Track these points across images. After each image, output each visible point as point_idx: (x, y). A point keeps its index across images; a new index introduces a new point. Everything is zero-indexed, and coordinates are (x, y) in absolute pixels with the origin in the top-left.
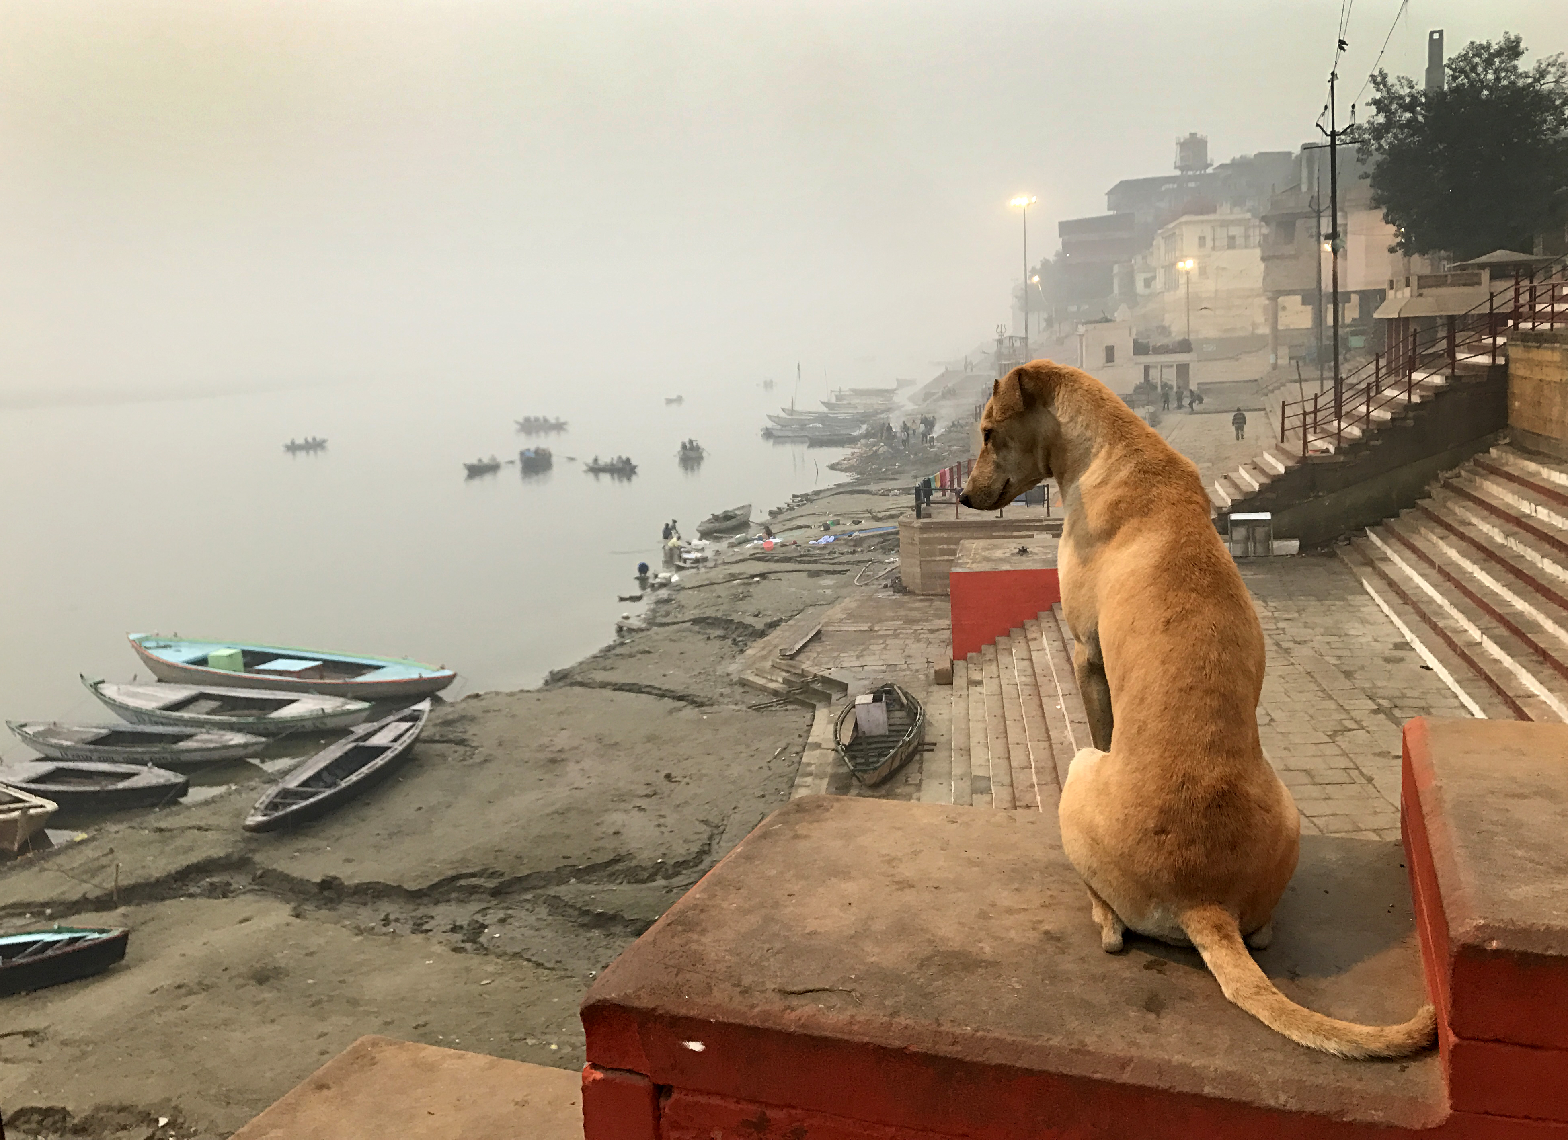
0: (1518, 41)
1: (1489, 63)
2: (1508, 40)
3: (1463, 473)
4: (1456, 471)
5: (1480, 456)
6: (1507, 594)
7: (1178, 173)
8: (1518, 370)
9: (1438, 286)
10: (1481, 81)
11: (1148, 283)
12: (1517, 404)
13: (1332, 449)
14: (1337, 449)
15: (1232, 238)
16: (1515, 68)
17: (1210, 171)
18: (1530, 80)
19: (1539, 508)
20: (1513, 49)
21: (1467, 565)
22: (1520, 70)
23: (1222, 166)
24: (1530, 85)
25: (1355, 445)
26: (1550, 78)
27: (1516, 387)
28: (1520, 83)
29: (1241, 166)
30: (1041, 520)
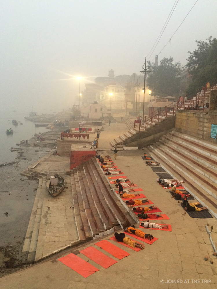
0: (172, 58)
1: (167, 62)
2: (171, 58)
3: (167, 135)
4: (166, 135)
5: (170, 132)
6: (179, 158)
7: (108, 77)
8: (178, 117)
9: (159, 101)
10: (166, 65)
11: (102, 97)
12: (177, 123)
13: (144, 130)
14: (145, 130)
15: (118, 90)
16: (172, 63)
17: (114, 77)
18: (174, 66)
19: (183, 142)
20: (171, 60)
21: (171, 152)
22: (172, 64)
23: (117, 77)
24: (174, 67)
25: (149, 129)
26: (178, 66)
27: (177, 120)
28: (173, 66)
29: (120, 77)
30: (87, 141)
